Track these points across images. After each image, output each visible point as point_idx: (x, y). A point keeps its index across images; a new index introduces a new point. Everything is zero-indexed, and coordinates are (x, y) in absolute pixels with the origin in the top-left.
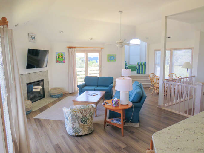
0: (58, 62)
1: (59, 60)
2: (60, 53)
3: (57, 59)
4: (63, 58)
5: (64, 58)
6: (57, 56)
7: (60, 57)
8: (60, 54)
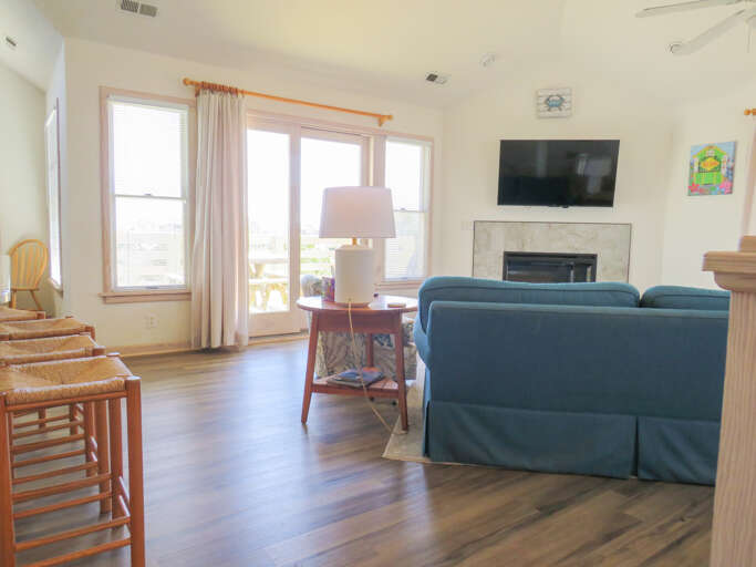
0: (694, 189)
1: (704, 179)
2: (711, 147)
3: (691, 176)
4: (724, 171)
5: (731, 170)
6: (692, 165)
7: (709, 164)
8: (710, 152)
